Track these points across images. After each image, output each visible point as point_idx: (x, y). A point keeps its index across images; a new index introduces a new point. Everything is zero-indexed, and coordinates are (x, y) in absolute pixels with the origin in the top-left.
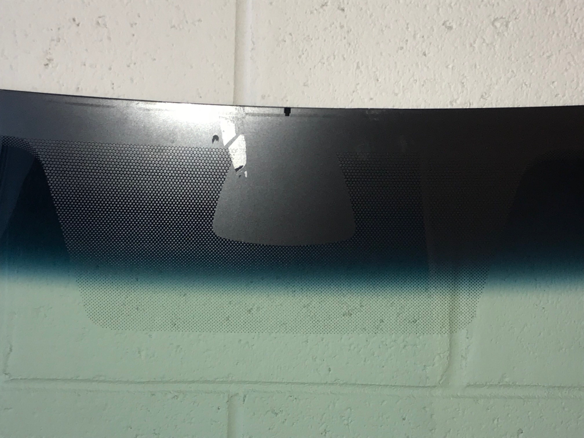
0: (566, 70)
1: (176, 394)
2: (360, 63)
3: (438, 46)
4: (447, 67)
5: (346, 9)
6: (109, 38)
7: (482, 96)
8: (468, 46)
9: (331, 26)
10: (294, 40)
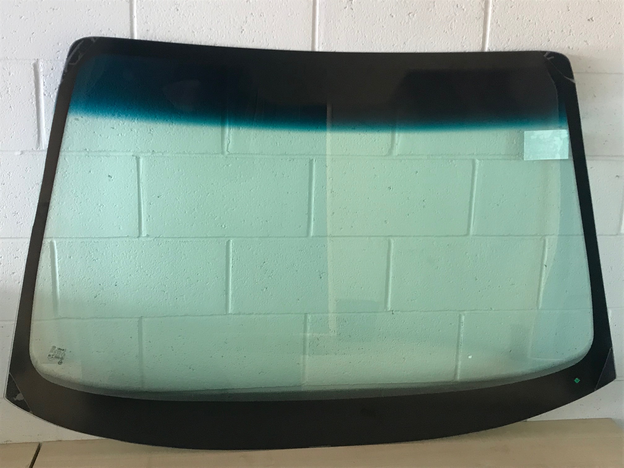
0: (436, 33)
1: (290, 159)
2: (359, 31)
3: (388, 23)
4: (391, 32)
5: (354, 9)
6: (265, 21)
7: (404, 43)
8: (399, 23)
9: (348, 15)
10: (334, 21)
